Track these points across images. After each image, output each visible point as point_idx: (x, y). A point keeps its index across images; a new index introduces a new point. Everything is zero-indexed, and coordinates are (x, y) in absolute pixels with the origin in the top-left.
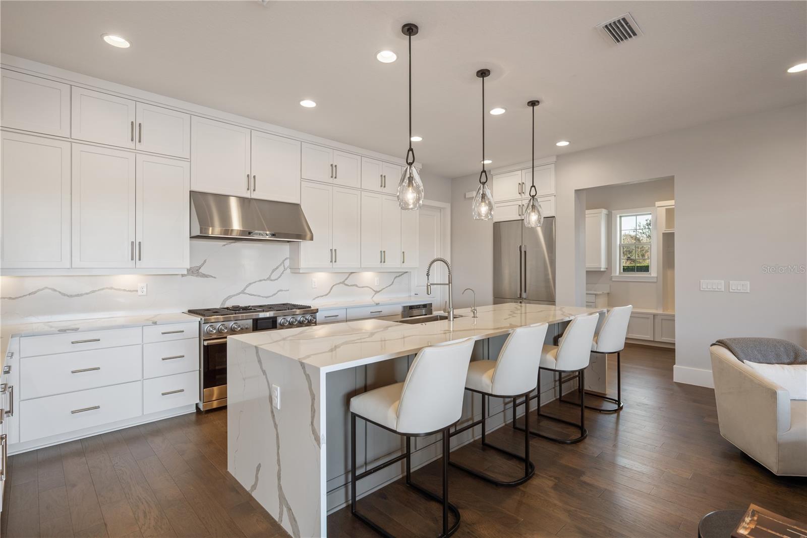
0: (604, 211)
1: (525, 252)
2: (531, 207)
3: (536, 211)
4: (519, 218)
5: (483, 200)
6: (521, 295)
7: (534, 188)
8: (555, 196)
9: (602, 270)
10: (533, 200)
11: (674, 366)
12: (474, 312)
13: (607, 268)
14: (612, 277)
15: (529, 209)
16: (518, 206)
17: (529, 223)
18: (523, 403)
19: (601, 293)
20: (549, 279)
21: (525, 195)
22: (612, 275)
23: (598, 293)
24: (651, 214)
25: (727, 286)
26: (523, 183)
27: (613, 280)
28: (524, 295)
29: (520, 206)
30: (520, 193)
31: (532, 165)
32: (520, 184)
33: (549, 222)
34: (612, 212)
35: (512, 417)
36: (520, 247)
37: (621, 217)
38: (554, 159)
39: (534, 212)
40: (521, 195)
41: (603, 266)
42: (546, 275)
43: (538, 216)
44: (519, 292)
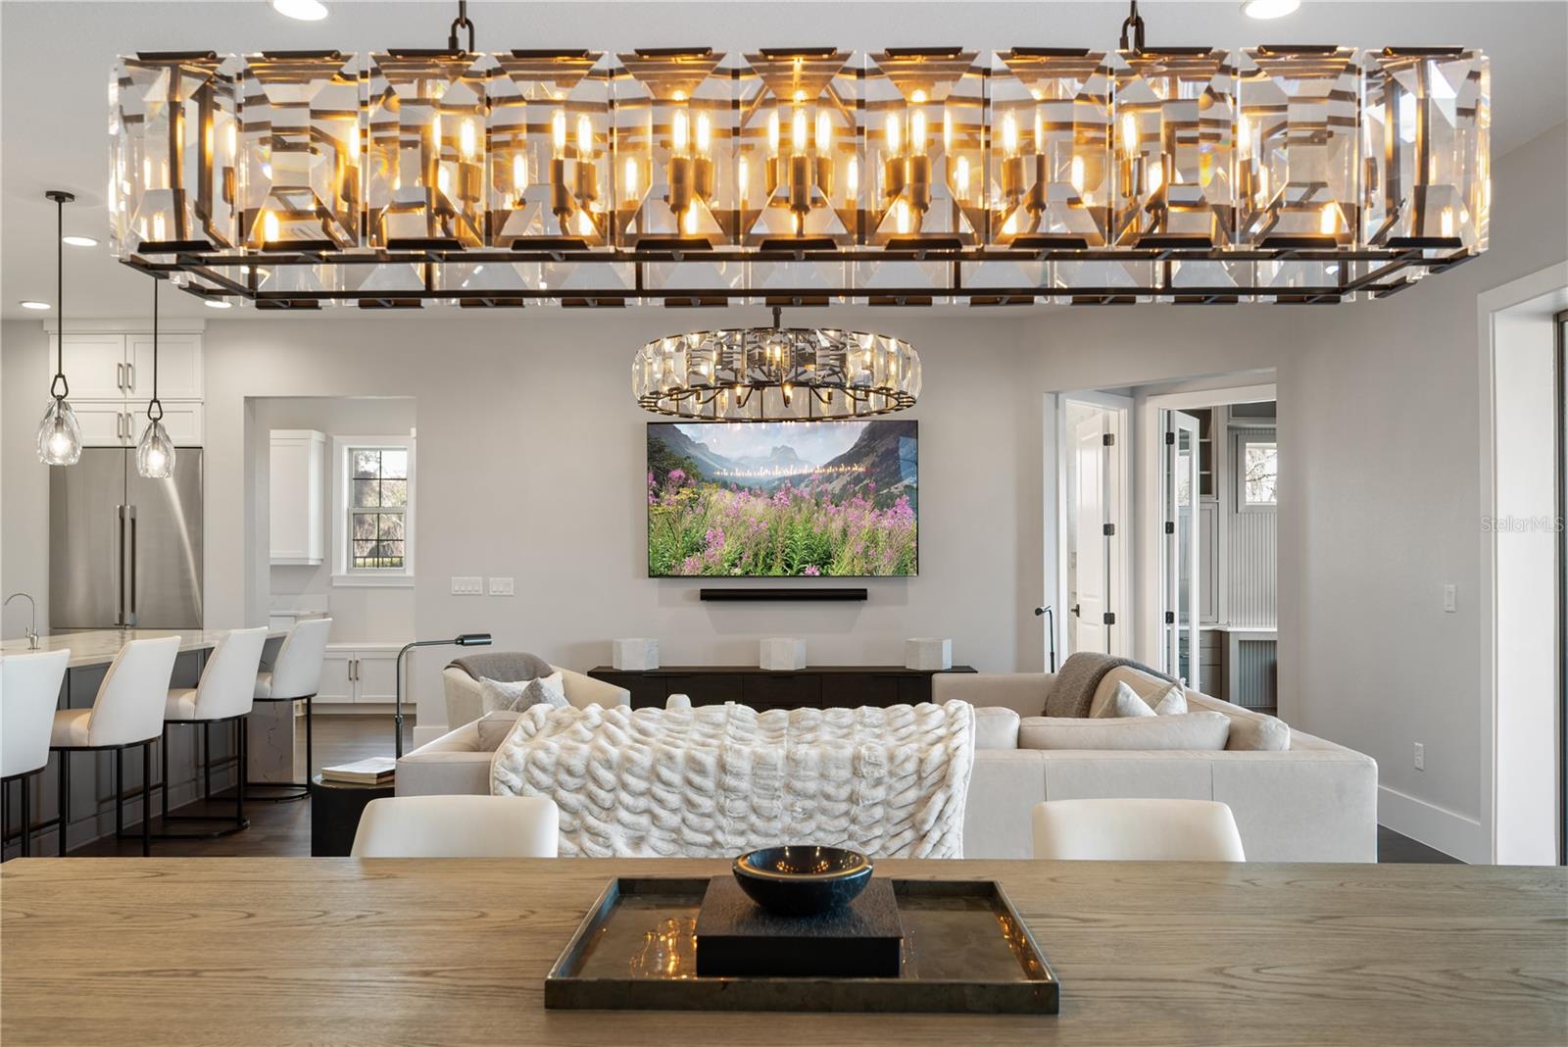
0: (316, 436)
1: (133, 521)
2: (150, 441)
3: (161, 448)
4: (119, 443)
5: (59, 428)
6: (122, 617)
7: (157, 404)
8: (203, 403)
9: (311, 563)
10: (155, 427)
11: (415, 728)
12: (32, 640)
13: (322, 560)
14: (332, 579)
15: (148, 443)
16: (116, 415)
17: (147, 470)
18: (140, 793)
19: (308, 613)
20: (189, 581)
21: (133, 392)
22: (333, 574)
23: (302, 613)
24: (405, 449)
25: (486, 585)
26: (130, 365)
27: (335, 584)
28: (128, 620)
29: (120, 415)
30: (121, 387)
31: (153, 328)
32: (120, 365)
33: (190, 457)
34: (332, 438)
35: (115, 826)
36: (122, 510)
37: (350, 450)
38: (202, 326)
39: (158, 449)
40: (124, 392)
41: (314, 556)
42: (185, 571)
43: (166, 458)
44: (117, 611)
